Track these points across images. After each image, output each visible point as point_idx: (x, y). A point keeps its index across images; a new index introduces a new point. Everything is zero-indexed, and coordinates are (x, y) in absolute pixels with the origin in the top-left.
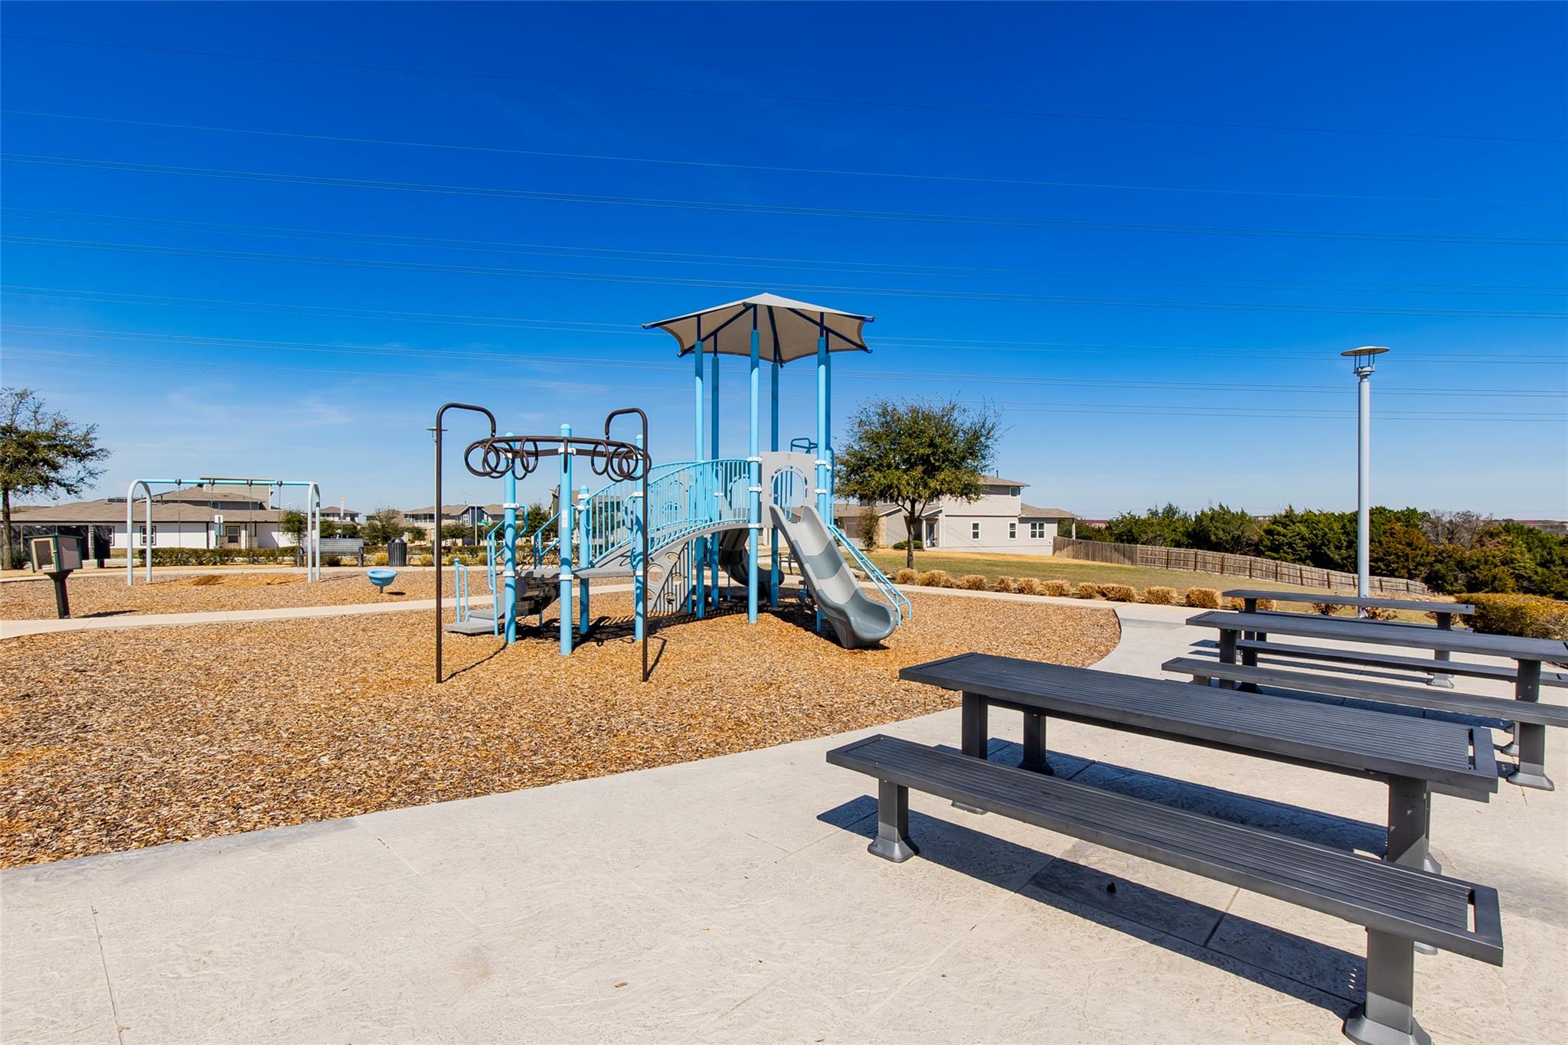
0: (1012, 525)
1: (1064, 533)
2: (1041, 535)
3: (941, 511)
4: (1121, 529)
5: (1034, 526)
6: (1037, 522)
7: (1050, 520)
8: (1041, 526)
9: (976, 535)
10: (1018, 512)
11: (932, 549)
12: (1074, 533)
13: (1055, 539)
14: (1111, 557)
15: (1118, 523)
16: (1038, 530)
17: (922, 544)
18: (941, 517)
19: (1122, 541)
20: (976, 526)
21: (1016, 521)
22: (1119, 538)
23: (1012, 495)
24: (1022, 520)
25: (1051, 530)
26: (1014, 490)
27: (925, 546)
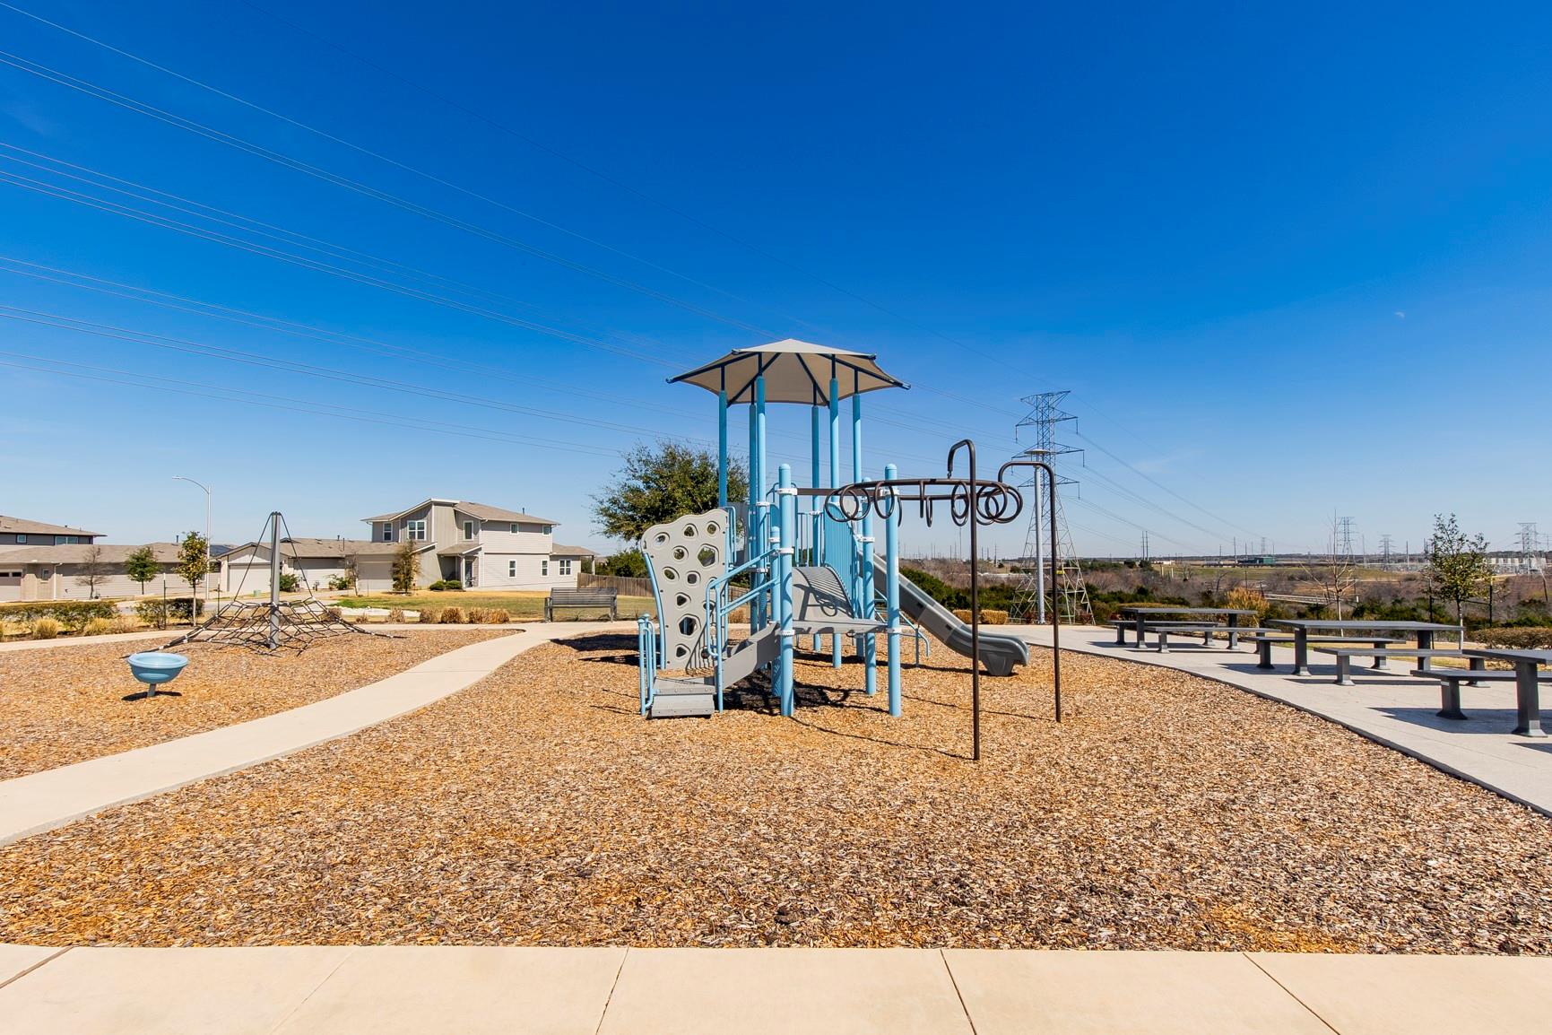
0: (545, 563)
1: (586, 568)
2: (568, 572)
3: (480, 549)
4: (619, 566)
5: (562, 563)
6: (564, 559)
7: (576, 558)
8: (568, 562)
9: (512, 573)
10: (549, 550)
11: (472, 589)
12: (593, 570)
13: (579, 575)
14: (634, 590)
15: (617, 559)
16: (565, 567)
17: (461, 584)
18: (480, 554)
19: (621, 576)
20: (512, 564)
21: (547, 558)
22: (618, 573)
23: (545, 533)
24: (553, 558)
25: (576, 566)
26: (545, 528)
27: (464, 586)
